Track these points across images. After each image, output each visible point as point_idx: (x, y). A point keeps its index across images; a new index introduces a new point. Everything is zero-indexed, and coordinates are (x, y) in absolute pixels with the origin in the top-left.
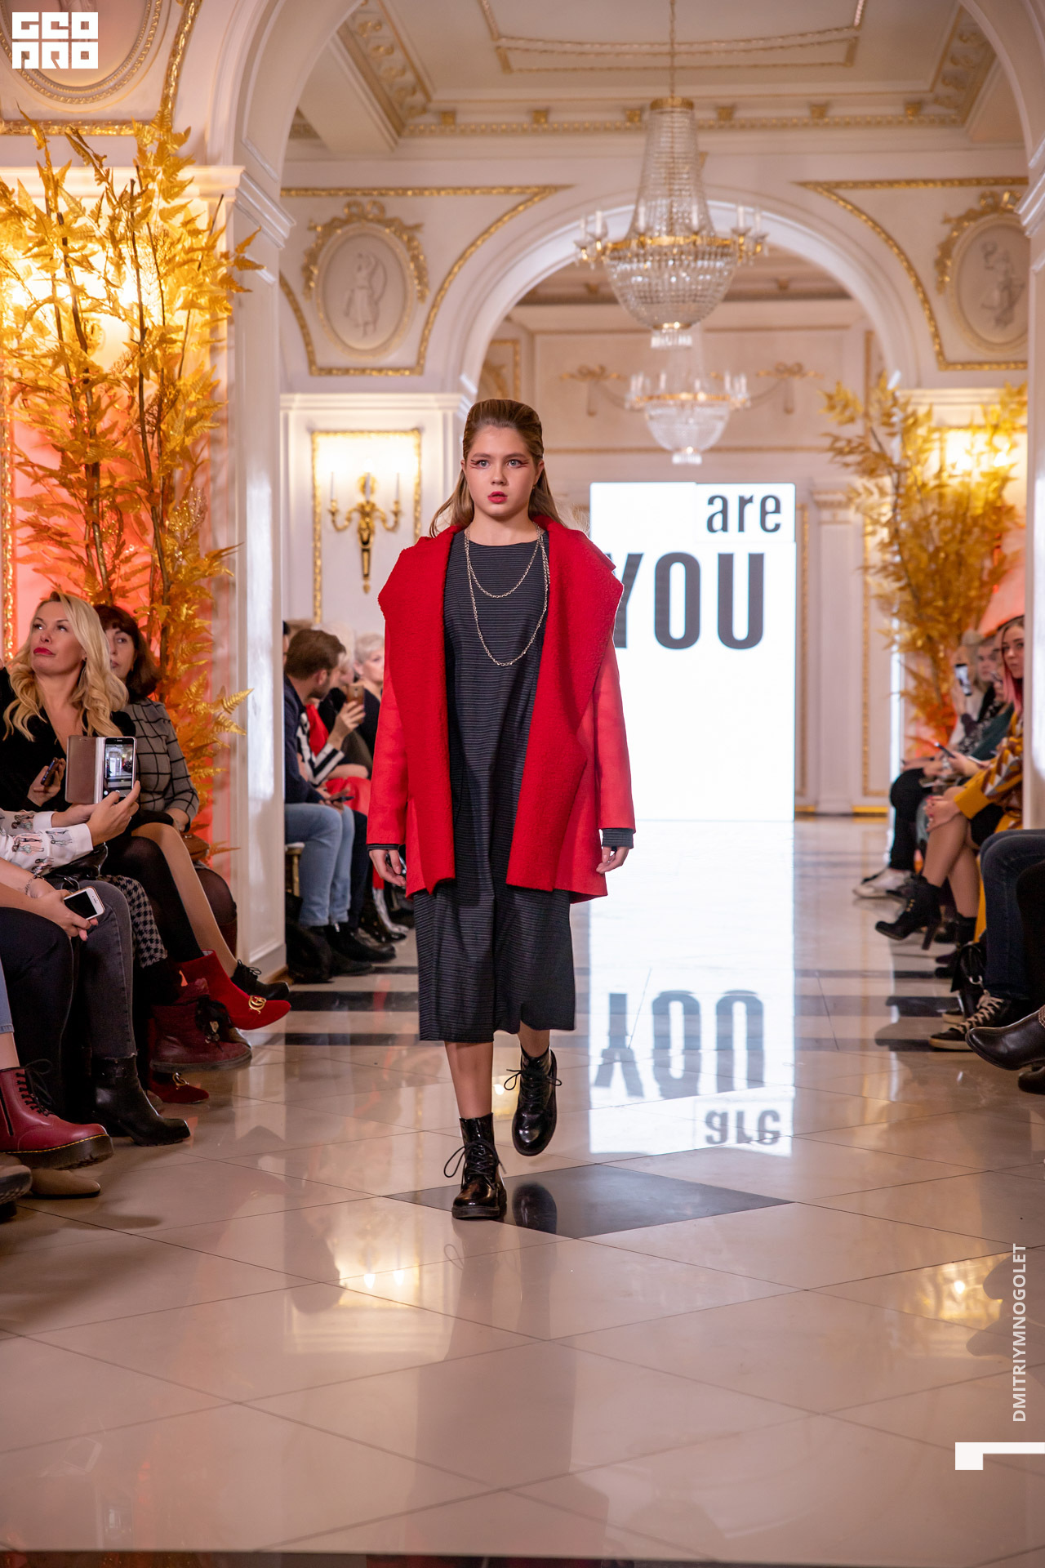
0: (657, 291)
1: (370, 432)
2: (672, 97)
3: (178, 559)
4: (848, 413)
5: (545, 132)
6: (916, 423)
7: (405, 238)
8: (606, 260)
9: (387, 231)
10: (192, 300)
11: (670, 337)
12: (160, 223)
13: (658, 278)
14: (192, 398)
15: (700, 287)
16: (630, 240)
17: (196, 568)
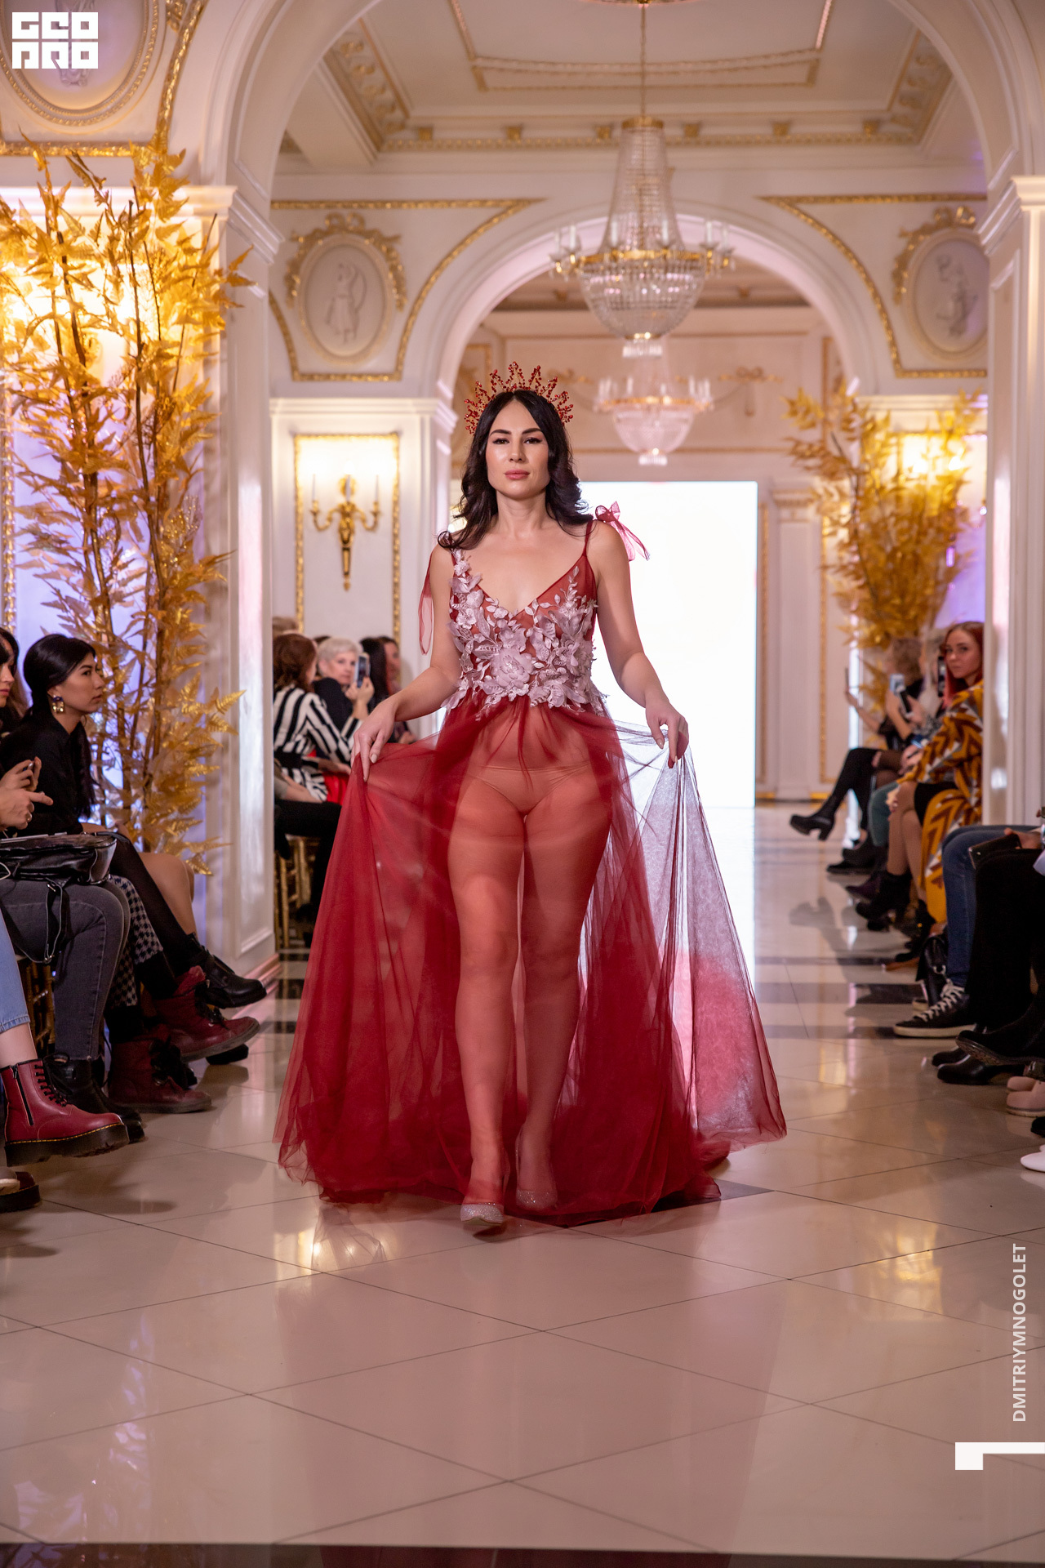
0: (628, 303)
1: (350, 435)
2: (644, 117)
3: (173, 565)
4: (809, 419)
5: (519, 148)
6: (874, 429)
7: (384, 248)
8: (580, 272)
9: (367, 242)
10: (187, 315)
11: (642, 347)
12: (156, 241)
13: (629, 290)
14: (187, 409)
15: (670, 299)
16: (603, 253)
17: (191, 574)
